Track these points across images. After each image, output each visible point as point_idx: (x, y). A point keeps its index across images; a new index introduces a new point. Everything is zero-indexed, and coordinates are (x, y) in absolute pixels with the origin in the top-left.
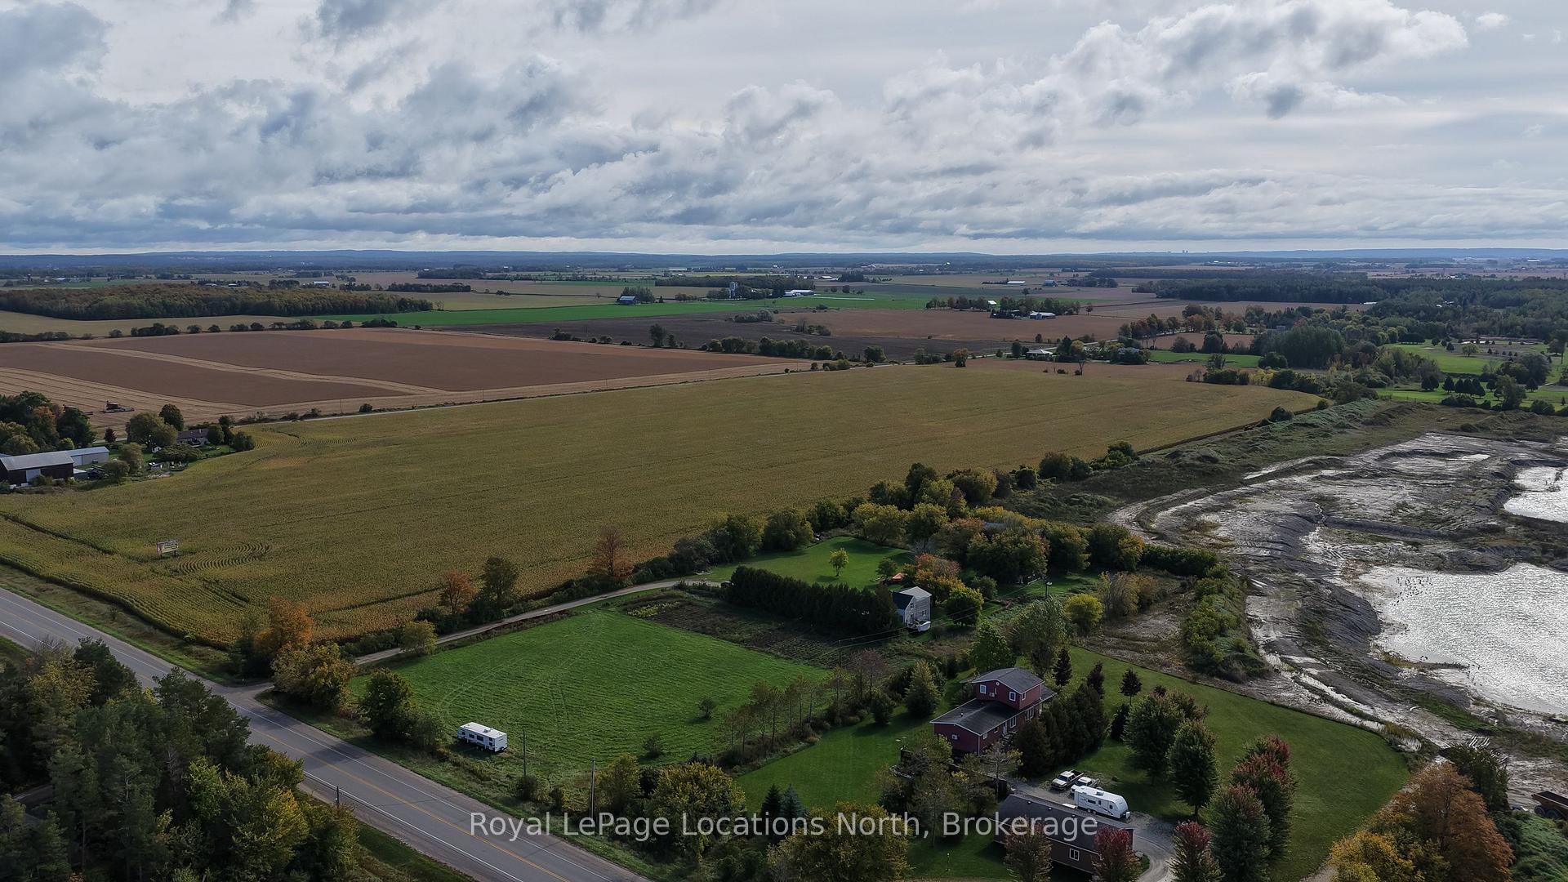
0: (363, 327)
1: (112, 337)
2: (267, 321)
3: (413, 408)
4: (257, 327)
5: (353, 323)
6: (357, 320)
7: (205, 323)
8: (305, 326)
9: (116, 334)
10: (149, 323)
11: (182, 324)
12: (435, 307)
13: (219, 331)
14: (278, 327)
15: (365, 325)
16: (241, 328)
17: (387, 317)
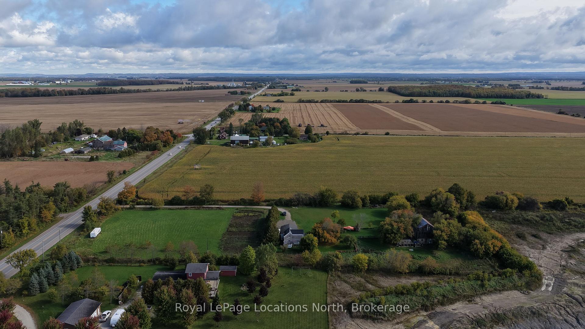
0: (491, 104)
1: (395, 103)
2: (451, 99)
3: (407, 135)
4: (447, 102)
5: (487, 102)
6: (489, 101)
7: (428, 99)
8: (466, 102)
9: (397, 102)
10: (408, 98)
11: (420, 99)
12: (545, 97)
13: (433, 102)
14: (456, 102)
15: (492, 103)
16: (441, 102)
17: (503, 100)
